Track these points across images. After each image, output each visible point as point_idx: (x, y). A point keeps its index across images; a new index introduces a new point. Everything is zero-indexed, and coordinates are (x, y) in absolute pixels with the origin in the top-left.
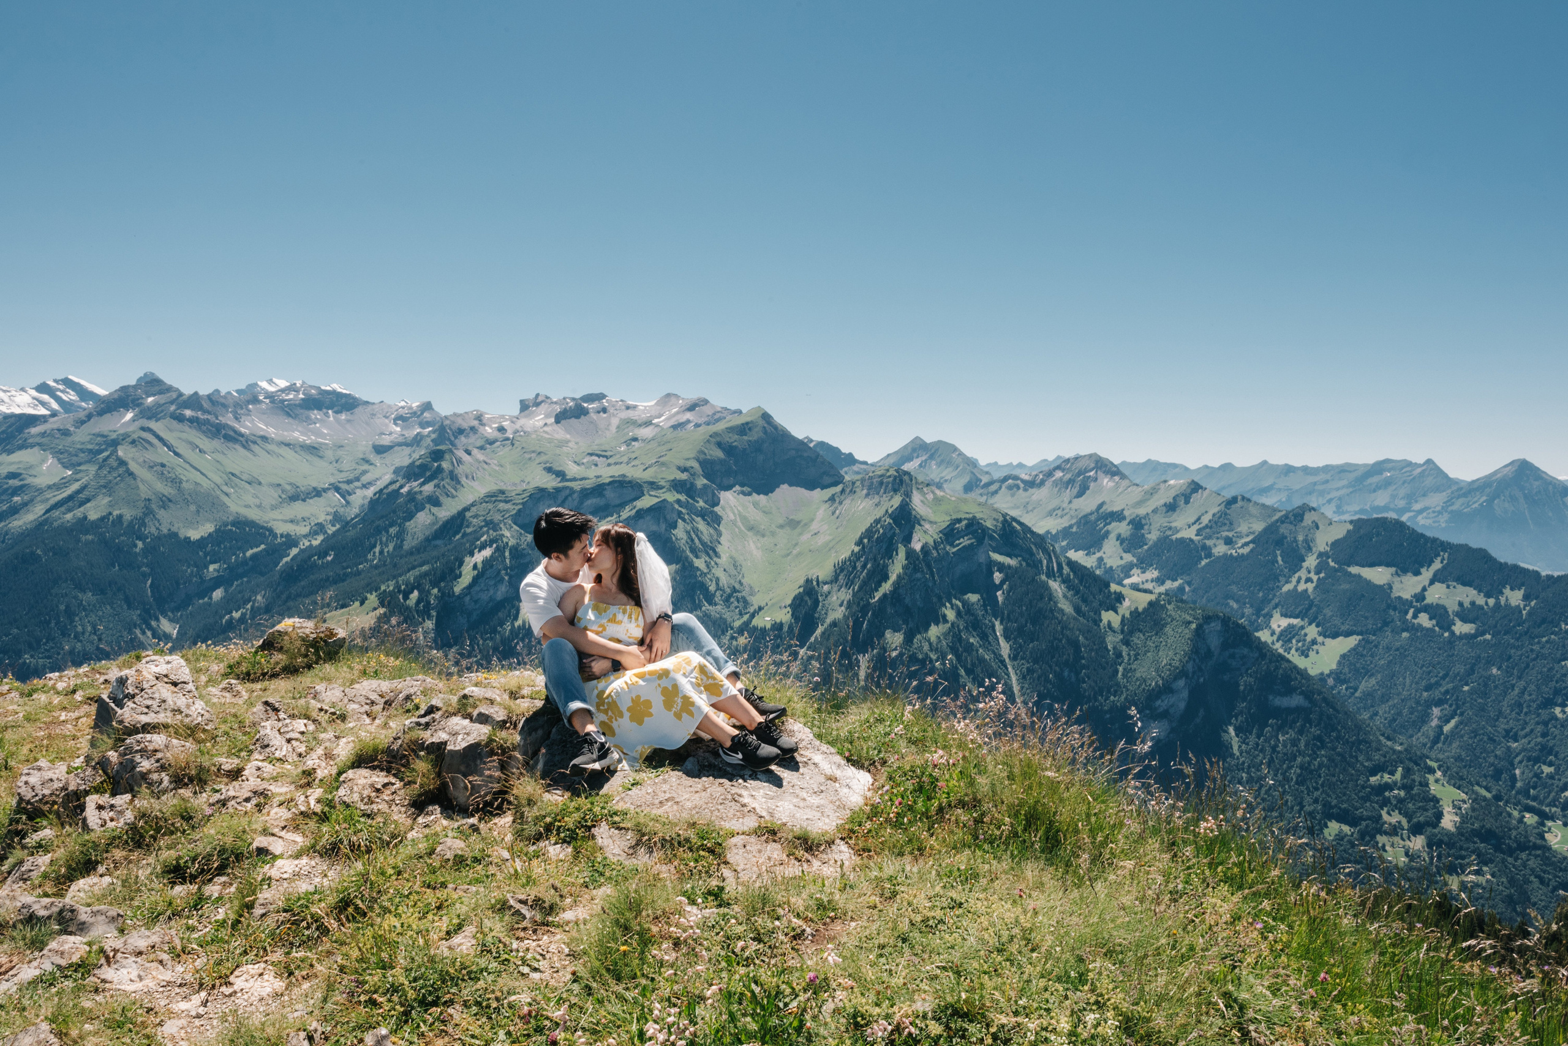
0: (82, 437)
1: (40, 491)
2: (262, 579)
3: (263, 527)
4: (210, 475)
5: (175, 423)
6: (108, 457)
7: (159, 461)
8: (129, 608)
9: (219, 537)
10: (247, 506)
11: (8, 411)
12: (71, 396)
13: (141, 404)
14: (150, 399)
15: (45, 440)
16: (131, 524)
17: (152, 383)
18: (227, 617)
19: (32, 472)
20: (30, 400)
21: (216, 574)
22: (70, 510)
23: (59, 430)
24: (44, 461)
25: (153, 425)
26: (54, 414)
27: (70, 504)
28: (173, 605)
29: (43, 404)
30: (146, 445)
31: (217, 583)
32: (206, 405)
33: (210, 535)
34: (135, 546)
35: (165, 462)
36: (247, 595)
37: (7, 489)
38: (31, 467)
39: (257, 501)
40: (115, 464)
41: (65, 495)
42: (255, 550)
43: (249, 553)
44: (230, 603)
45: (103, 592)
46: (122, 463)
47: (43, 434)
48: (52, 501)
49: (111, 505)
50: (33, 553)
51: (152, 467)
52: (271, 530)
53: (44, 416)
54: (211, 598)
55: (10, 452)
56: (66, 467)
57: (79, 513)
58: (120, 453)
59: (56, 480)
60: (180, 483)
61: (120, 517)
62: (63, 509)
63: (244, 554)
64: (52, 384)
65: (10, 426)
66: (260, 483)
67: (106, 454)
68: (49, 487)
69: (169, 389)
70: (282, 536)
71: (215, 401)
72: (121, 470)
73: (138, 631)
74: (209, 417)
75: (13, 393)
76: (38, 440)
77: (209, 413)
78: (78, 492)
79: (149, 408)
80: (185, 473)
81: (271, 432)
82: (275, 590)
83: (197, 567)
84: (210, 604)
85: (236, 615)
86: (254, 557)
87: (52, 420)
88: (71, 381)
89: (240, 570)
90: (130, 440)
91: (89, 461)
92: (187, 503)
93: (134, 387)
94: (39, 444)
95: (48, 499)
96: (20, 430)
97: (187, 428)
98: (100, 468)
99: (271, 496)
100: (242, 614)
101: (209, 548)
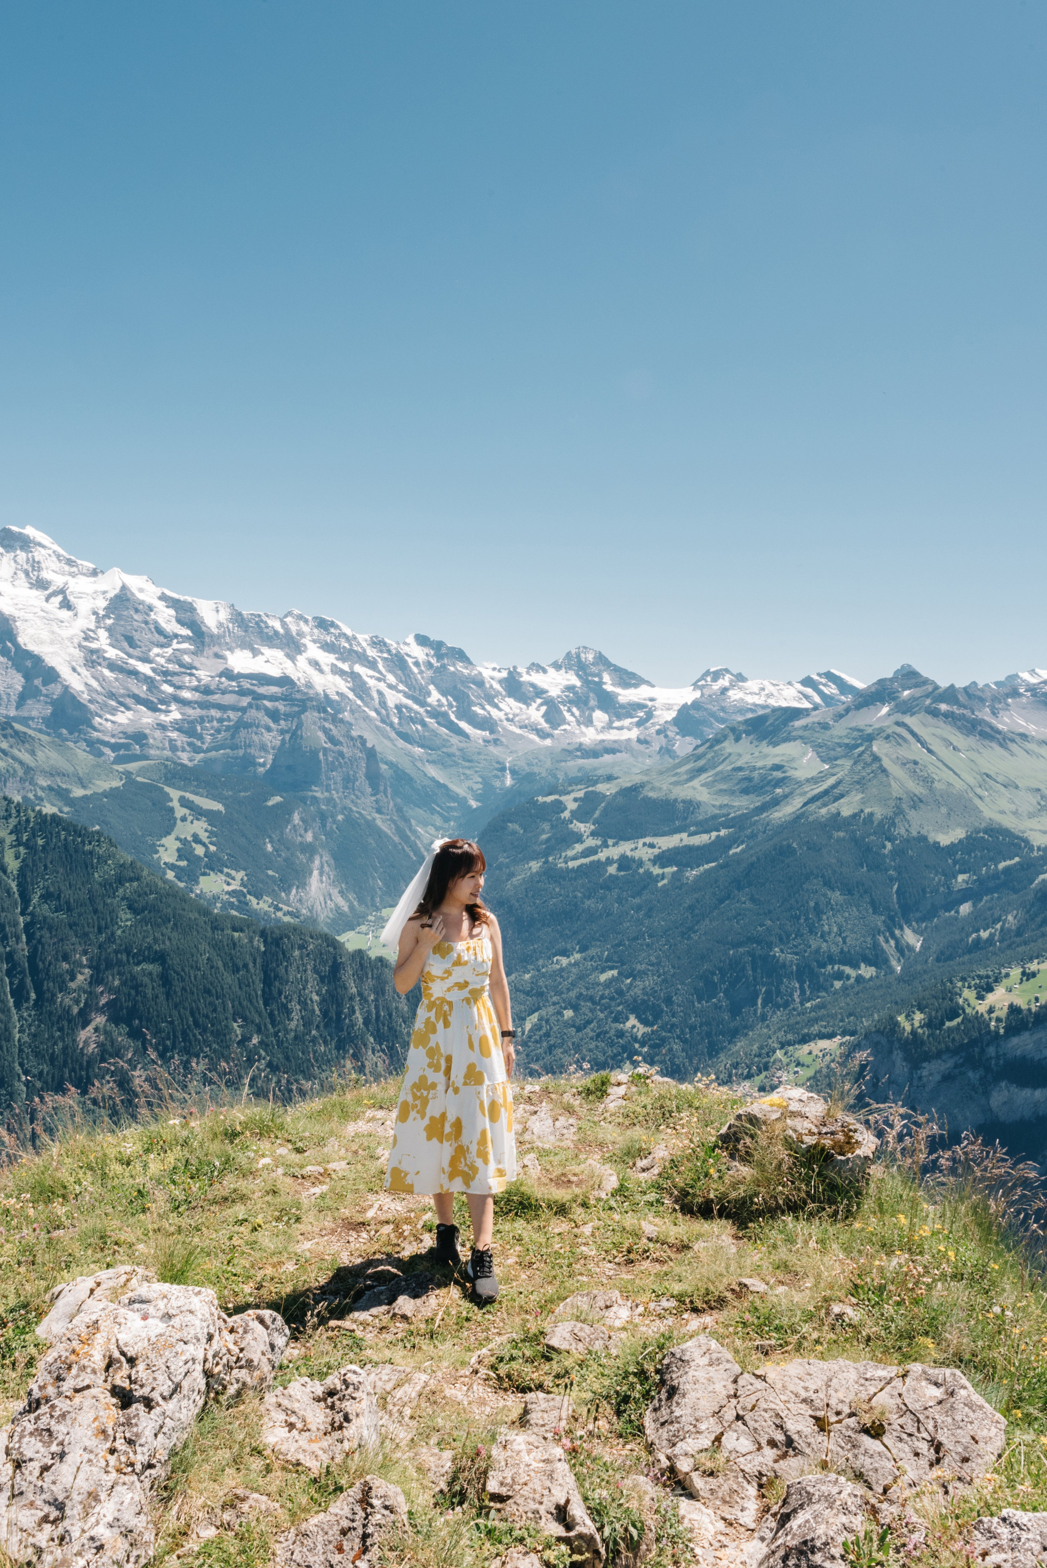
0: (840, 730)
1: (799, 784)
2: (1015, 896)
3: (1018, 837)
4: (964, 775)
5: (929, 719)
6: (863, 752)
7: (912, 758)
8: (874, 913)
9: (969, 844)
10: (1003, 812)
11: (776, 705)
12: (831, 690)
13: (898, 697)
14: (906, 693)
15: (807, 734)
16: (881, 824)
17: (909, 676)
18: (974, 935)
19: (794, 765)
20: (796, 694)
21: (964, 886)
22: (825, 805)
23: (819, 723)
24: (805, 754)
25: (908, 720)
26: (816, 708)
27: (826, 799)
28: (918, 915)
29: (807, 697)
30: (900, 741)
31: (966, 895)
32: (962, 698)
33: (960, 841)
34: (884, 847)
35: (917, 759)
36: (997, 913)
37: (771, 781)
38: (793, 760)
39: (1013, 807)
40: (869, 760)
41: (821, 789)
42: (1009, 863)
43: (1002, 865)
44: (979, 920)
45: (850, 893)
46: (876, 759)
47: (805, 728)
48: (810, 795)
49: (863, 802)
50: (789, 846)
51: (905, 764)
52: (1026, 841)
53: (806, 710)
54: (957, 912)
55: (775, 744)
56: (824, 761)
57: (833, 808)
58: (875, 748)
59: (814, 773)
60: (932, 782)
61: (871, 815)
62: (818, 803)
63: (996, 866)
64: (815, 677)
65: (776, 720)
66: (1017, 787)
67: (861, 749)
68: (808, 780)
69: (926, 682)
70: (1039, 849)
71: (973, 694)
72: (875, 766)
73: (881, 939)
74: (965, 712)
75: (782, 687)
76: (800, 733)
77: (965, 707)
78: (834, 787)
79: (904, 702)
80: (938, 771)
81: (1032, 729)
82: (1028, 911)
83: (945, 875)
84: (956, 919)
85: (984, 935)
86: (1007, 870)
87: (814, 713)
88: (833, 674)
89: (991, 884)
90: (884, 735)
91: (845, 756)
92: (938, 804)
93: (891, 680)
94: (801, 737)
95: (806, 793)
96: (785, 723)
97: (941, 724)
98: (855, 763)
99: (1029, 802)
100: (991, 934)
101: (958, 856)
